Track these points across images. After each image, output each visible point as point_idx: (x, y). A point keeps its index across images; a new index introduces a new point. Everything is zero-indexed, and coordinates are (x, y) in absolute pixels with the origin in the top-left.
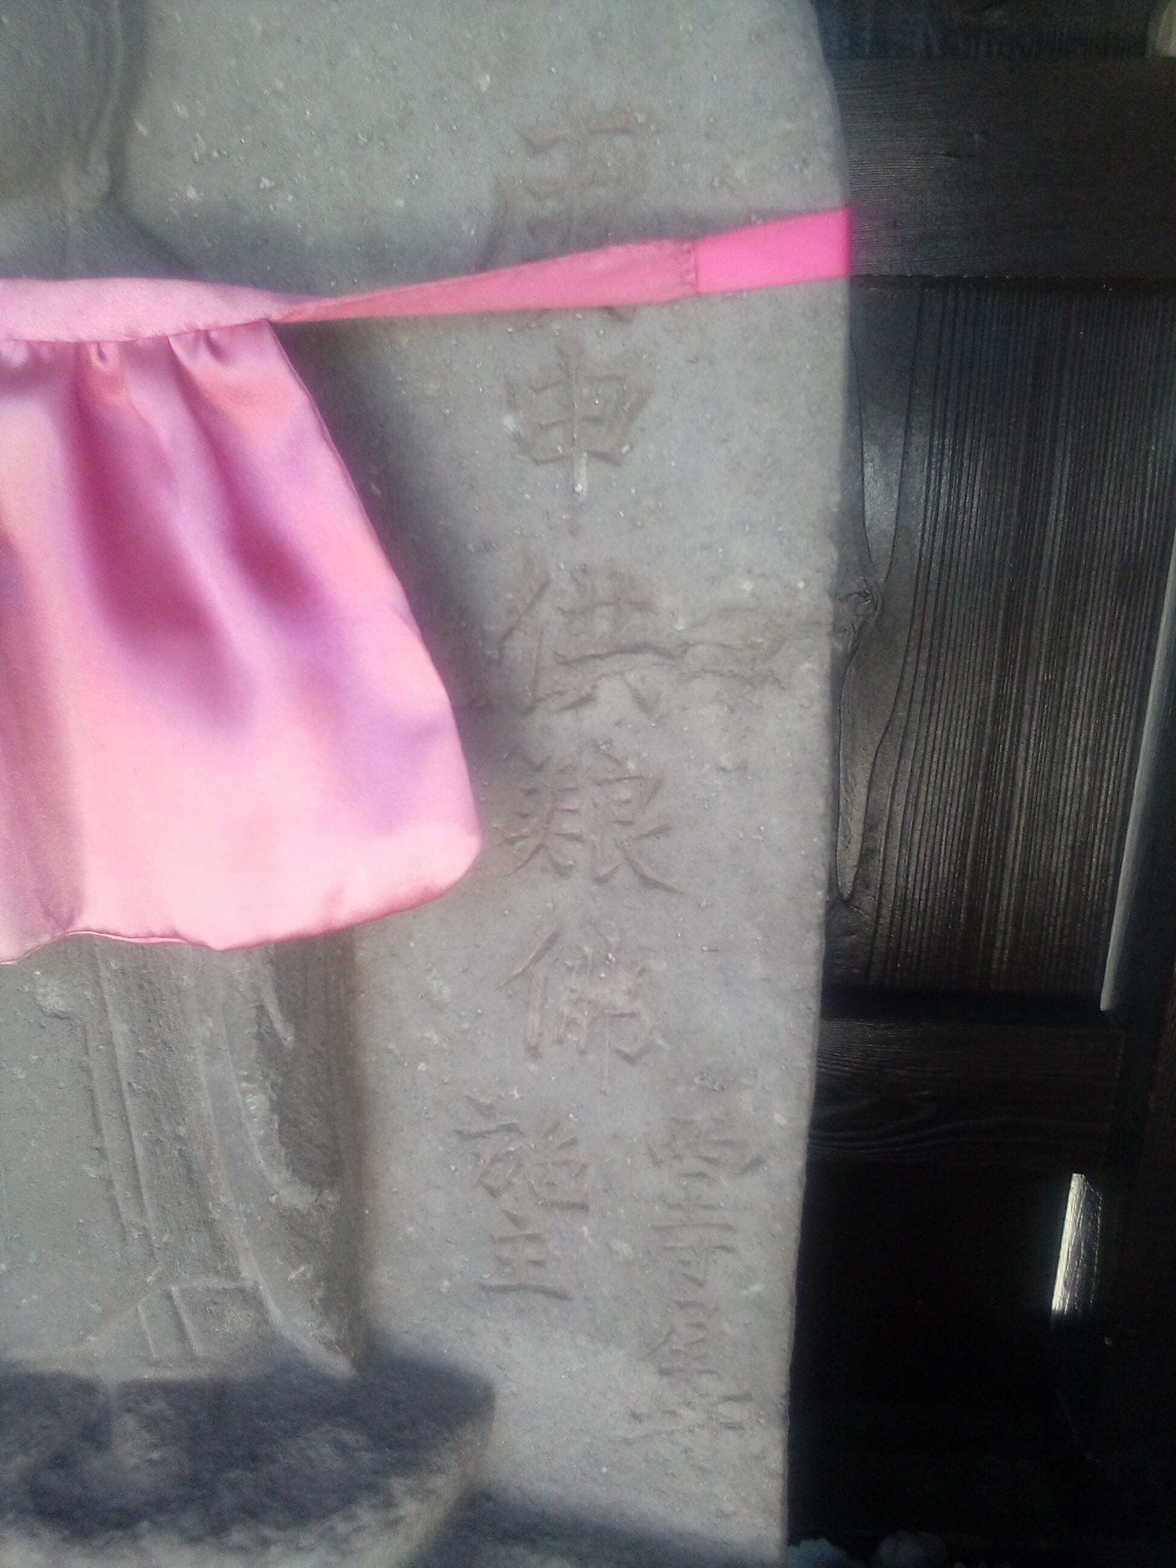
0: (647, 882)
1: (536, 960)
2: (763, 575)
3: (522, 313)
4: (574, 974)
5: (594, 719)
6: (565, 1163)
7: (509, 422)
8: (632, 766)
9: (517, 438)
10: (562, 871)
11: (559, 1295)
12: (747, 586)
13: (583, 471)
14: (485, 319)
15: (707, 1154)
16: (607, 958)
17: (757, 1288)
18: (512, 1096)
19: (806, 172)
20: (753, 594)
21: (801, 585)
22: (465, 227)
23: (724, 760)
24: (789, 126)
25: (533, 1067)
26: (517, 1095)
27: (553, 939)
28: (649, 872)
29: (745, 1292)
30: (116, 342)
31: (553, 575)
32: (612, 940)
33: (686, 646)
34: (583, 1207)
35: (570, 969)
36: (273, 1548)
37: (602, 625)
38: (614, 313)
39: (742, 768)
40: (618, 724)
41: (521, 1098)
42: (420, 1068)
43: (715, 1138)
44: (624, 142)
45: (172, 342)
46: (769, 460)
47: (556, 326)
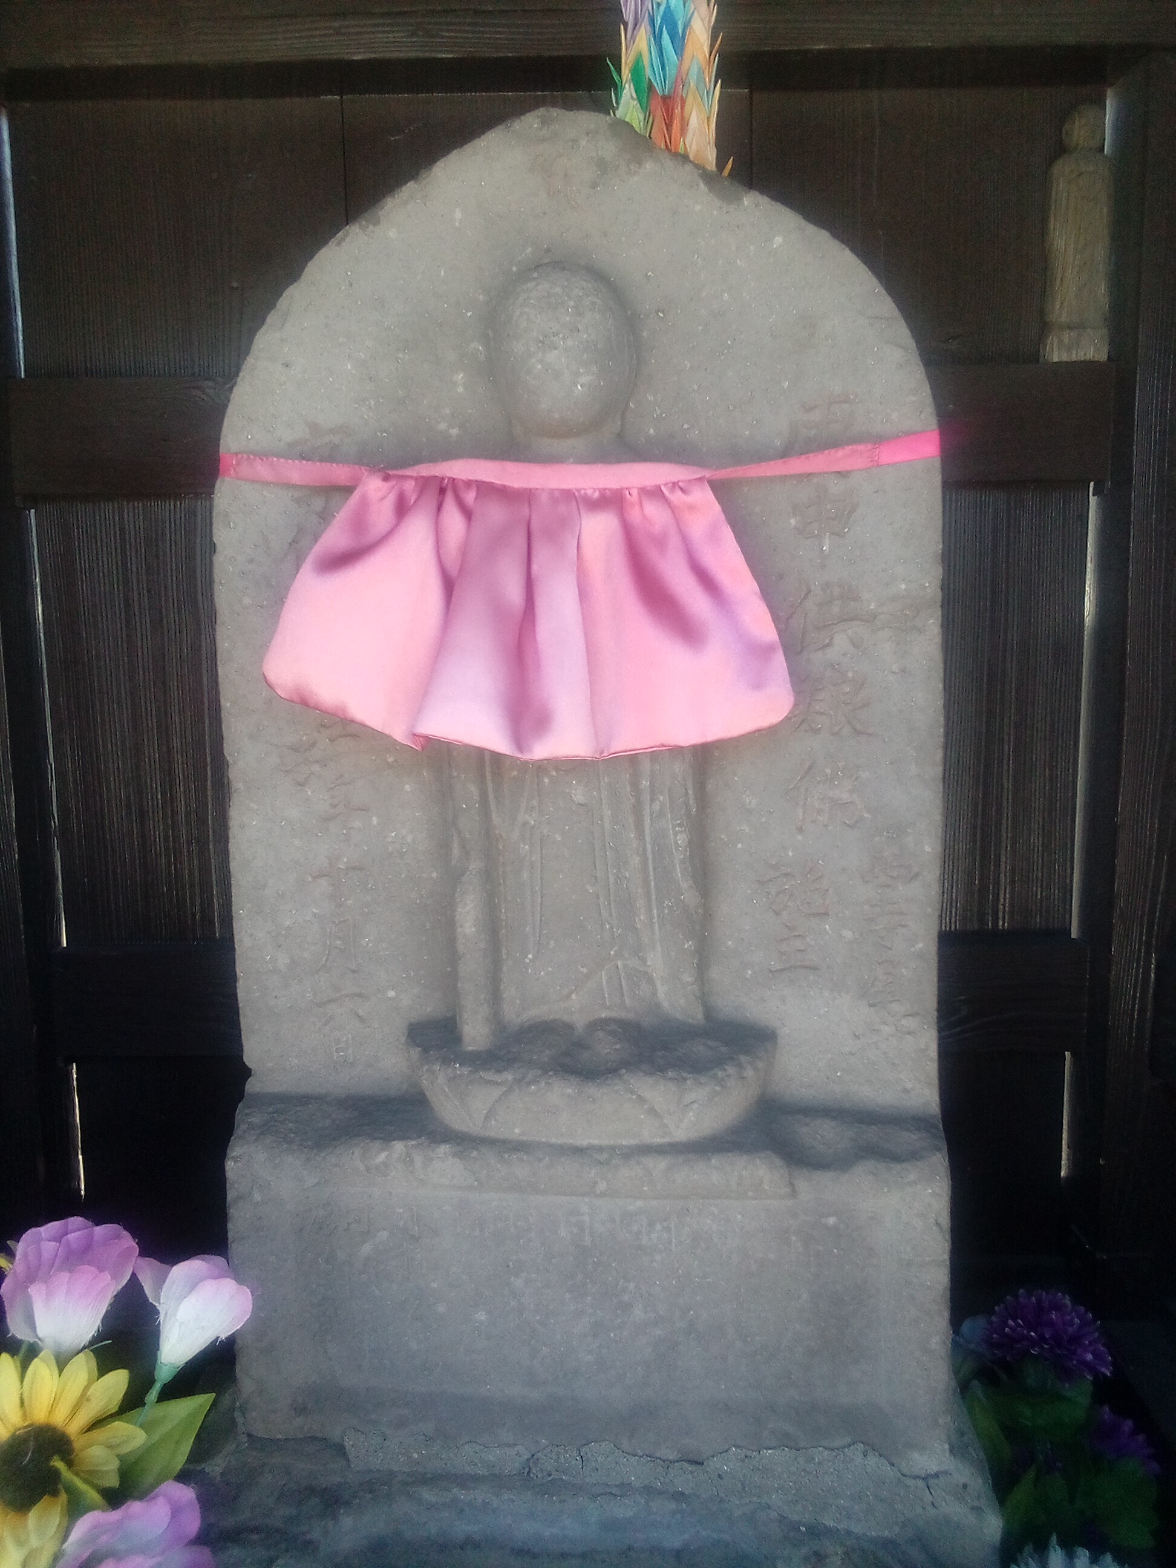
0: (859, 733)
1: (802, 779)
2: (910, 581)
3: (800, 475)
4: (821, 785)
5: (833, 654)
6: (817, 889)
7: (793, 521)
8: (850, 675)
9: (796, 528)
10: (816, 731)
11: (814, 968)
12: (903, 586)
13: (827, 541)
14: (784, 478)
15: (891, 874)
16: (838, 774)
17: (920, 945)
18: (788, 855)
19: (921, 416)
20: (905, 590)
21: (927, 585)
22: (776, 441)
23: (894, 668)
24: (913, 398)
25: (800, 837)
26: (791, 854)
27: (810, 768)
28: (859, 727)
29: (913, 949)
30: (638, 488)
31: (813, 588)
32: (840, 765)
33: (875, 616)
34: (826, 914)
35: (819, 782)
36: (688, 1082)
37: (836, 610)
38: (842, 474)
39: (903, 670)
40: (844, 655)
41: (793, 855)
42: (738, 847)
43: (895, 864)
44: (846, 406)
45: (663, 488)
46: (911, 531)
47: (815, 480)
